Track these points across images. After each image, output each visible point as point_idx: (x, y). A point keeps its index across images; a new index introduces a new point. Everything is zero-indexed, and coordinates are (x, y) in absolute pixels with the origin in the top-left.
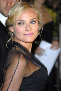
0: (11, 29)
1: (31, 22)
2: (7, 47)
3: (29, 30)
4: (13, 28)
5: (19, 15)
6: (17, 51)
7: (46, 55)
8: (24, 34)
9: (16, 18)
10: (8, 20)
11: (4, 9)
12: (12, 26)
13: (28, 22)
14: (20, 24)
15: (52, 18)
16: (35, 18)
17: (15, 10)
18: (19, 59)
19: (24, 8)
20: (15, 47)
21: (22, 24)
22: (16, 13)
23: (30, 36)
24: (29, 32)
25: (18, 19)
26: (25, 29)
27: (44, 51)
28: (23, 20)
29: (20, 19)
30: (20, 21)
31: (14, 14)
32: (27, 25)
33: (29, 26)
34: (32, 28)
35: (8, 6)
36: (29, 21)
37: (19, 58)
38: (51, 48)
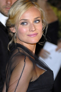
0: (13, 30)
1: (35, 21)
2: (9, 49)
3: (34, 30)
4: (15, 29)
5: (22, 14)
6: (21, 53)
7: (51, 58)
8: (28, 35)
9: (19, 18)
10: (10, 20)
11: (4, 8)
12: (13, 26)
13: (31, 22)
14: (23, 23)
15: (58, 16)
16: (39, 17)
17: (17, 9)
18: (25, 62)
19: (27, 6)
20: (18, 49)
21: (25, 24)
22: (19, 11)
23: (34, 37)
24: (34, 33)
25: (21, 19)
26: (28, 29)
27: (49, 53)
28: (26, 20)
29: (23, 19)
30: (23, 21)
31: (16, 13)
32: (31, 24)
33: (33, 26)
34: (36, 28)
35: (8, 4)
36: (33, 20)
37: (25, 60)
38: (57, 50)
